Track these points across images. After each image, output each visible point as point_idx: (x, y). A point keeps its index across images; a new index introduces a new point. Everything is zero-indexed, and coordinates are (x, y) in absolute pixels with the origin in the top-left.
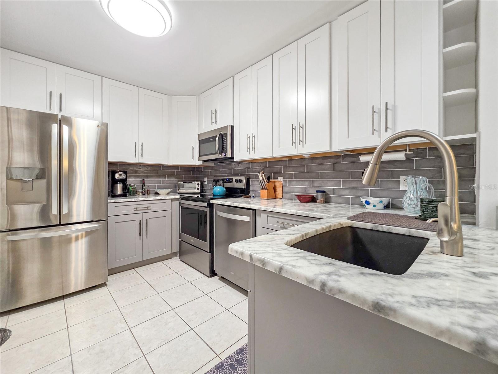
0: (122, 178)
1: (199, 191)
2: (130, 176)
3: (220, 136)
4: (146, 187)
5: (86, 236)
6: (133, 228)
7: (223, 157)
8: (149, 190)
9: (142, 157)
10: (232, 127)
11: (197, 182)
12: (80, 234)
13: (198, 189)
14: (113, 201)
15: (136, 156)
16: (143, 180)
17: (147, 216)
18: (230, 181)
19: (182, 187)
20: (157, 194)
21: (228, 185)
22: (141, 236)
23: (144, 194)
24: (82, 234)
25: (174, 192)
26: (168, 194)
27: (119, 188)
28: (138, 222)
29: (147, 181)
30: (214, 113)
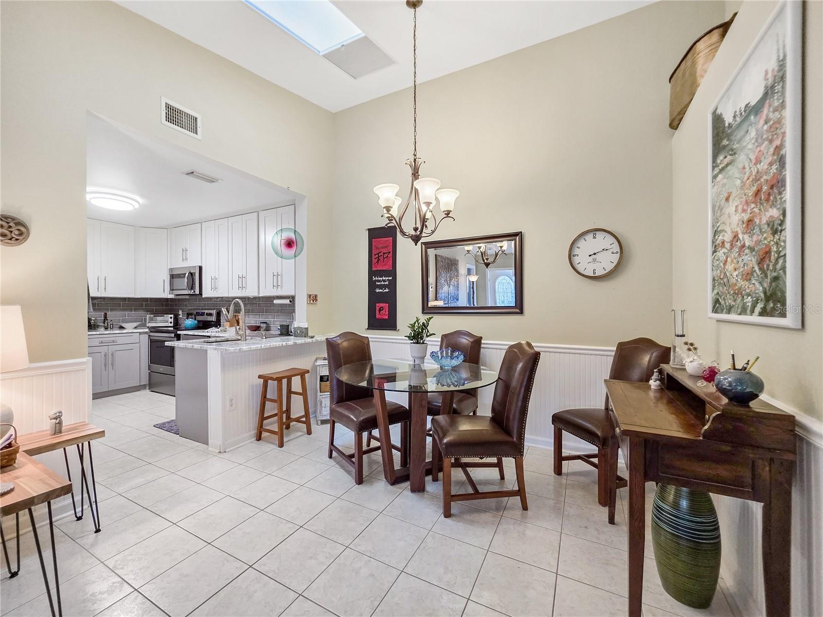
1: (172, 325)
3: (190, 274)
4: (109, 321)
7: (191, 293)
8: (112, 324)
9: (105, 290)
10: (201, 268)
11: (170, 316)
13: (171, 323)
15: (98, 290)
16: (106, 314)
17: (112, 348)
18: (203, 314)
19: (151, 320)
20: (122, 328)
21: (200, 318)
22: (107, 368)
23: (106, 328)
25: (143, 325)
26: (136, 328)
28: (103, 354)
29: (109, 313)
30: (185, 251)
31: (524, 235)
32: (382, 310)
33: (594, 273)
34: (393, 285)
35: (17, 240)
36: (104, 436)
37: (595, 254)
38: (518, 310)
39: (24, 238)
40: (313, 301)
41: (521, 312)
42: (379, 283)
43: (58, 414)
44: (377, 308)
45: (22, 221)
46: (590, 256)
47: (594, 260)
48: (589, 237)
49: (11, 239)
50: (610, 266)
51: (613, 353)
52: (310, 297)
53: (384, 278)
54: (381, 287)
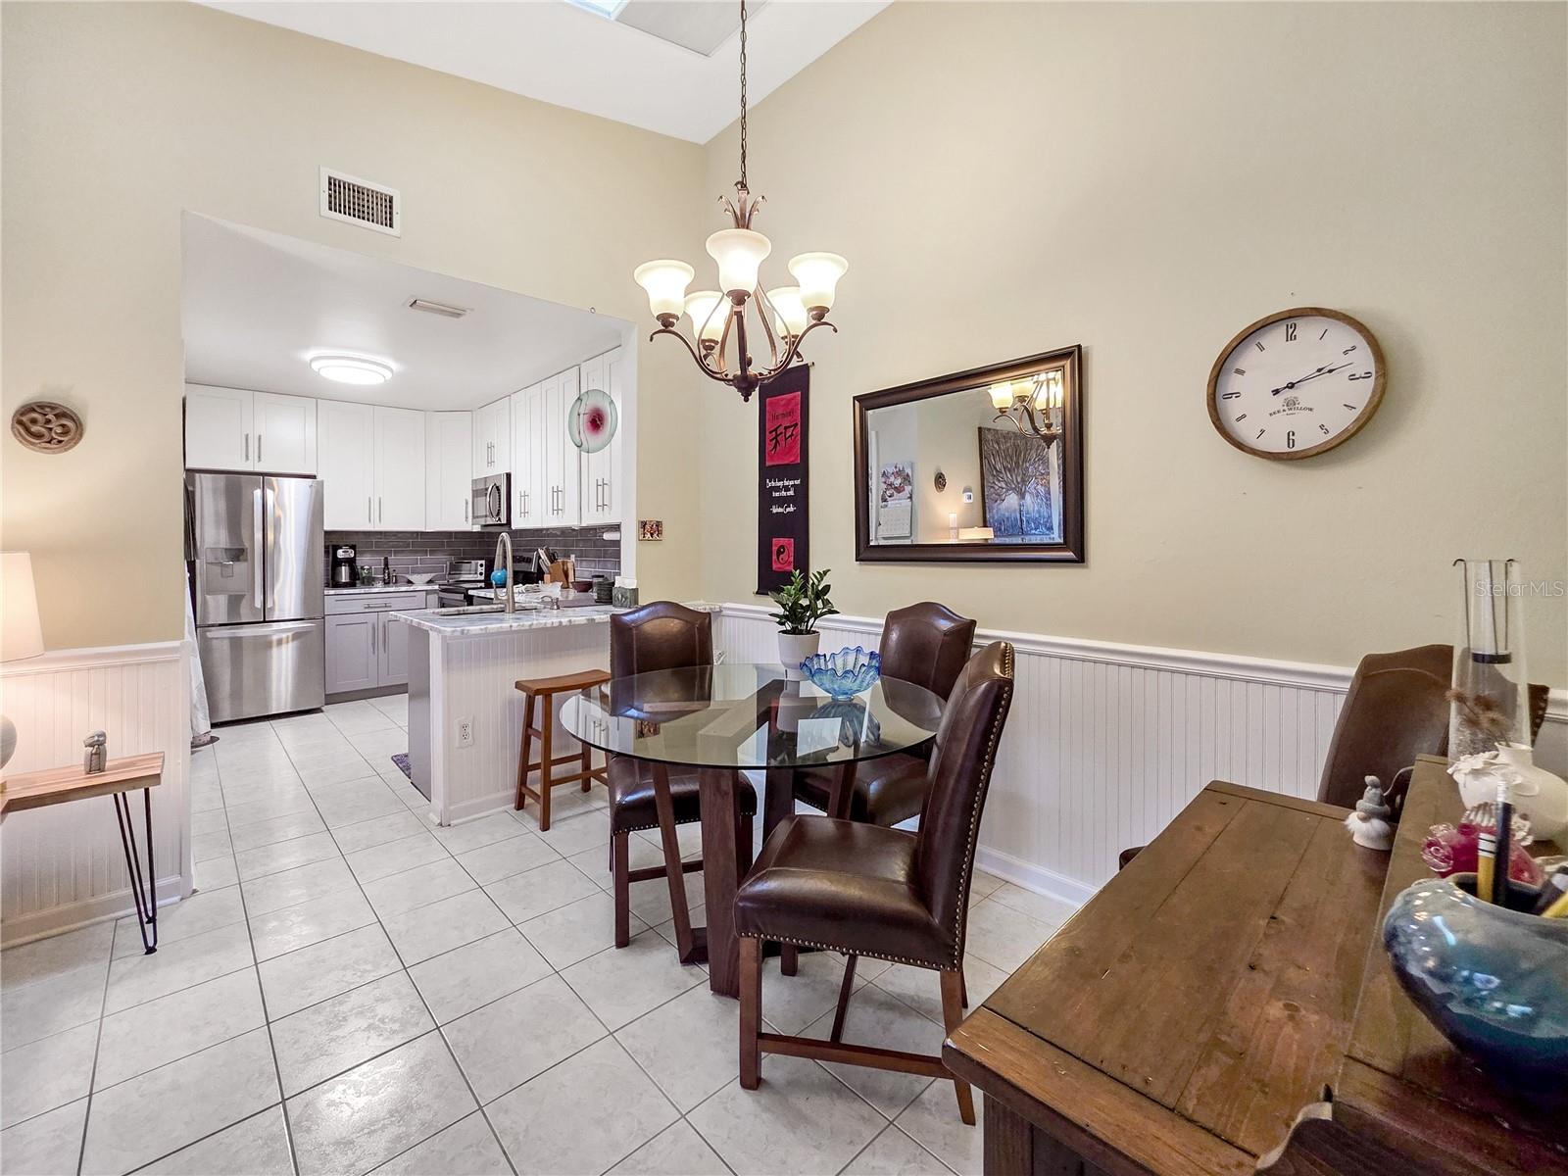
0: (347, 556)
1: (482, 578)
2: (363, 553)
3: (496, 488)
4: (391, 570)
5: (293, 640)
6: (363, 635)
7: (499, 522)
8: (396, 577)
9: (380, 520)
10: (509, 476)
11: (480, 562)
12: (284, 636)
13: (481, 574)
14: (332, 592)
15: (370, 521)
16: (386, 559)
17: (386, 616)
20: (410, 582)
22: (376, 650)
23: (387, 583)
24: (288, 637)
25: (438, 578)
26: (426, 583)
27: (344, 573)
28: (370, 626)
29: (392, 558)
30: (490, 447)
31: (1087, 353)
32: (783, 553)
33: (1291, 442)
34: (802, 497)
35: (60, 442)
36: (159, 784)
37: (1291, 386)
38: (1070, 554)
39: (72, 439)
40: (652, 535)
41: (1081, 559)
42: (777, 494)
43: (96, 738)
44: (775, 549)
45: (72, 411)
46: (1276, 392)
47: (1291, 404)
48: (1275, 338)
49: (49, 442)
50: (1341, 421)
51: (1348, 685)
52: (644, 526)
53: (786, 483)
54: (782, 502)
